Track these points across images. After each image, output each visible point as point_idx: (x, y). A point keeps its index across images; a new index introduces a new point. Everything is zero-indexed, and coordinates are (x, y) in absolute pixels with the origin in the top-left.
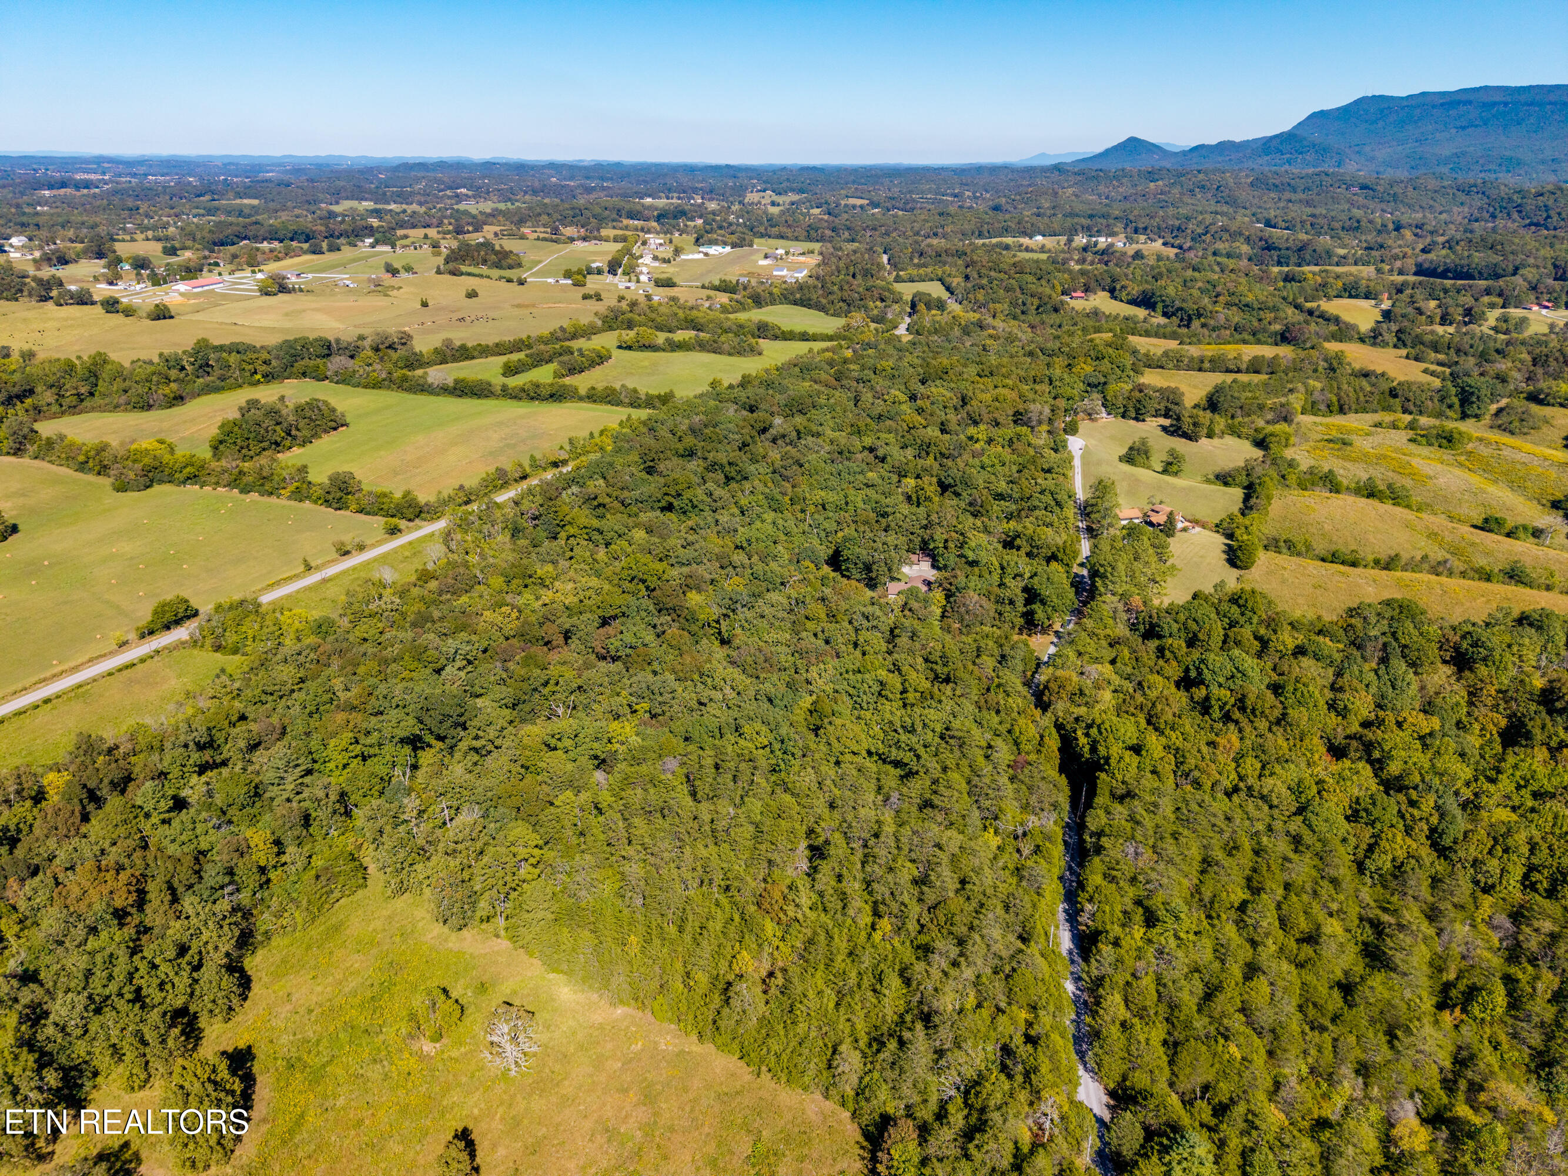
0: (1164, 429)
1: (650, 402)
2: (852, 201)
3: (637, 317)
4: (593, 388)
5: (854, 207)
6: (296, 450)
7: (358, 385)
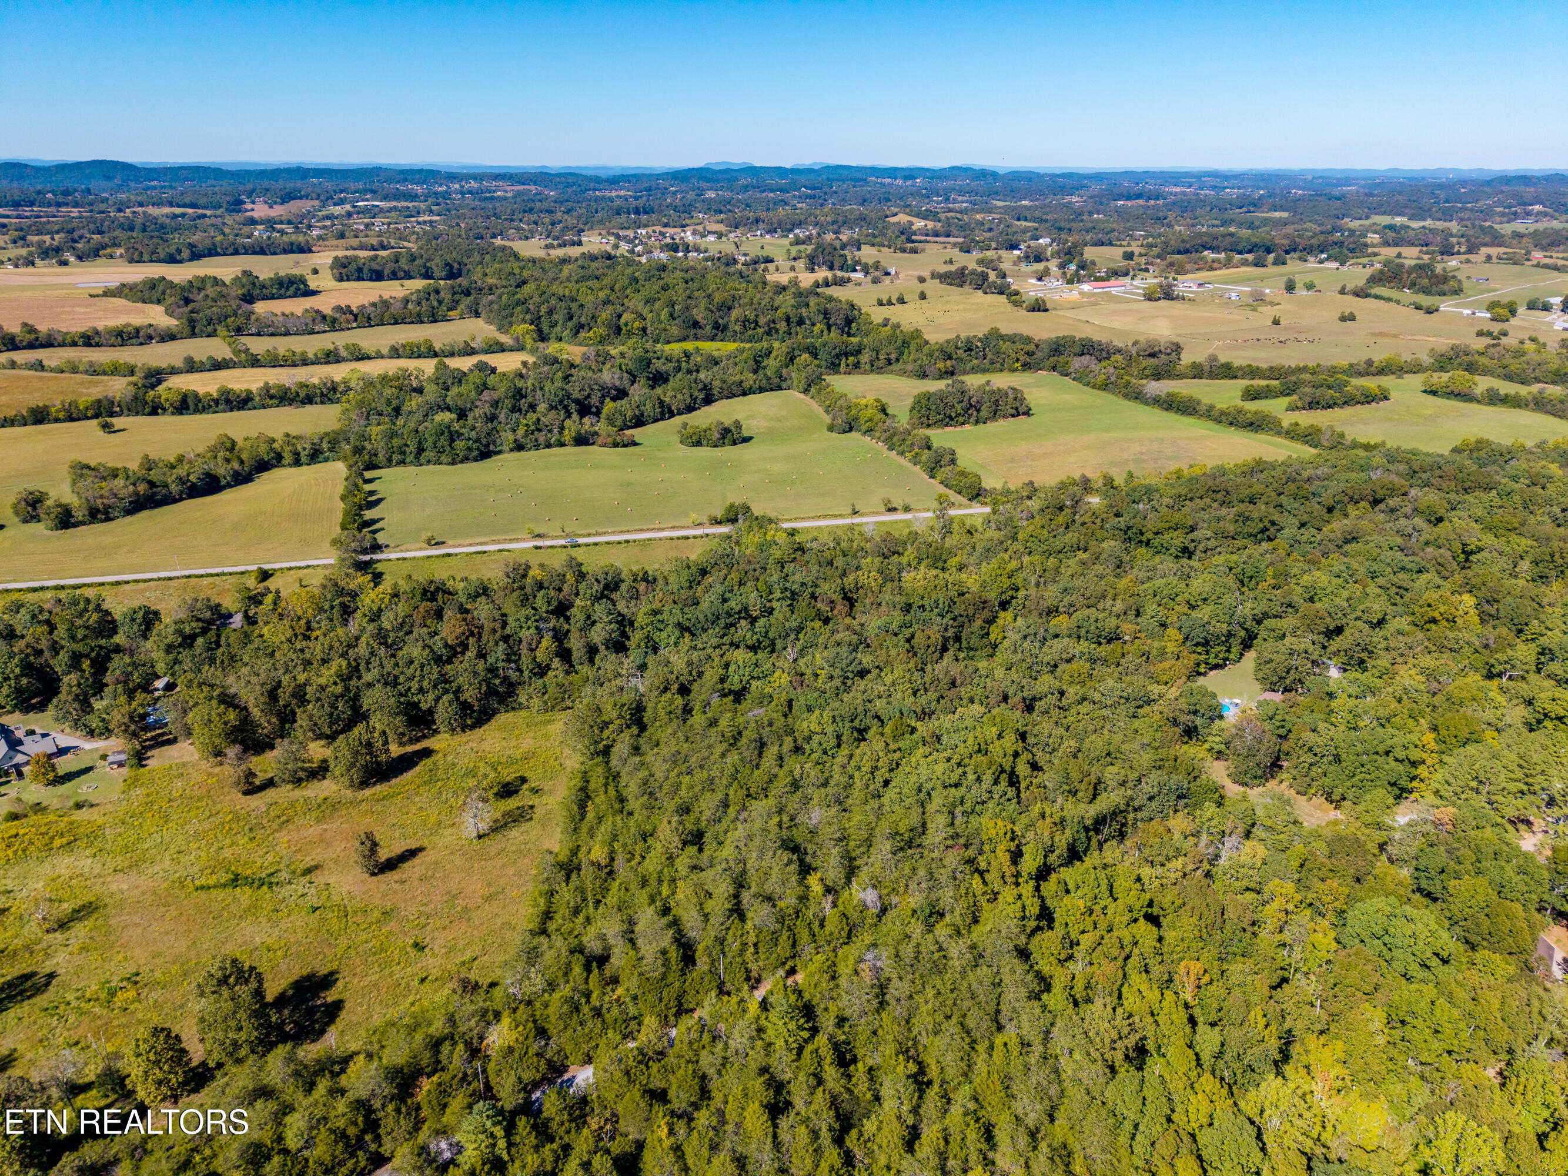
6: (967, 427)
7: (1088, 384)
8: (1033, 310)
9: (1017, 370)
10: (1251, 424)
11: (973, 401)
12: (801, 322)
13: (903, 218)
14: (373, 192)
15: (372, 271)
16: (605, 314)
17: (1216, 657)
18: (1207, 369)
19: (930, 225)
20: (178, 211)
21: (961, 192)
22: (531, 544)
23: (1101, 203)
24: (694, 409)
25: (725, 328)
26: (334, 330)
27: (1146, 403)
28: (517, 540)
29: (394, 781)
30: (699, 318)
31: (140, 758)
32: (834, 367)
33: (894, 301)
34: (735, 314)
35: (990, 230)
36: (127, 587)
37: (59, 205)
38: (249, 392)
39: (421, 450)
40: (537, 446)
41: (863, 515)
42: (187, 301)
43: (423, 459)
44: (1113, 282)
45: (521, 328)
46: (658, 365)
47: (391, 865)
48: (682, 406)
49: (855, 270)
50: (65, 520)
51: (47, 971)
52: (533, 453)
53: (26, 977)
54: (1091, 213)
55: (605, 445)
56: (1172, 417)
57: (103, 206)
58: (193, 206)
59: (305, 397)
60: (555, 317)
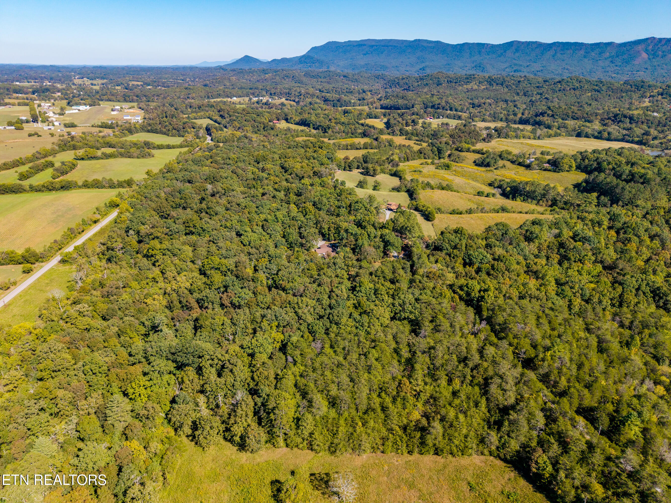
0: (362, 173)
1: (120, 185)
2: (136, 83)
3: (78, 144)
4: (86, 181)
5: (138, 85)
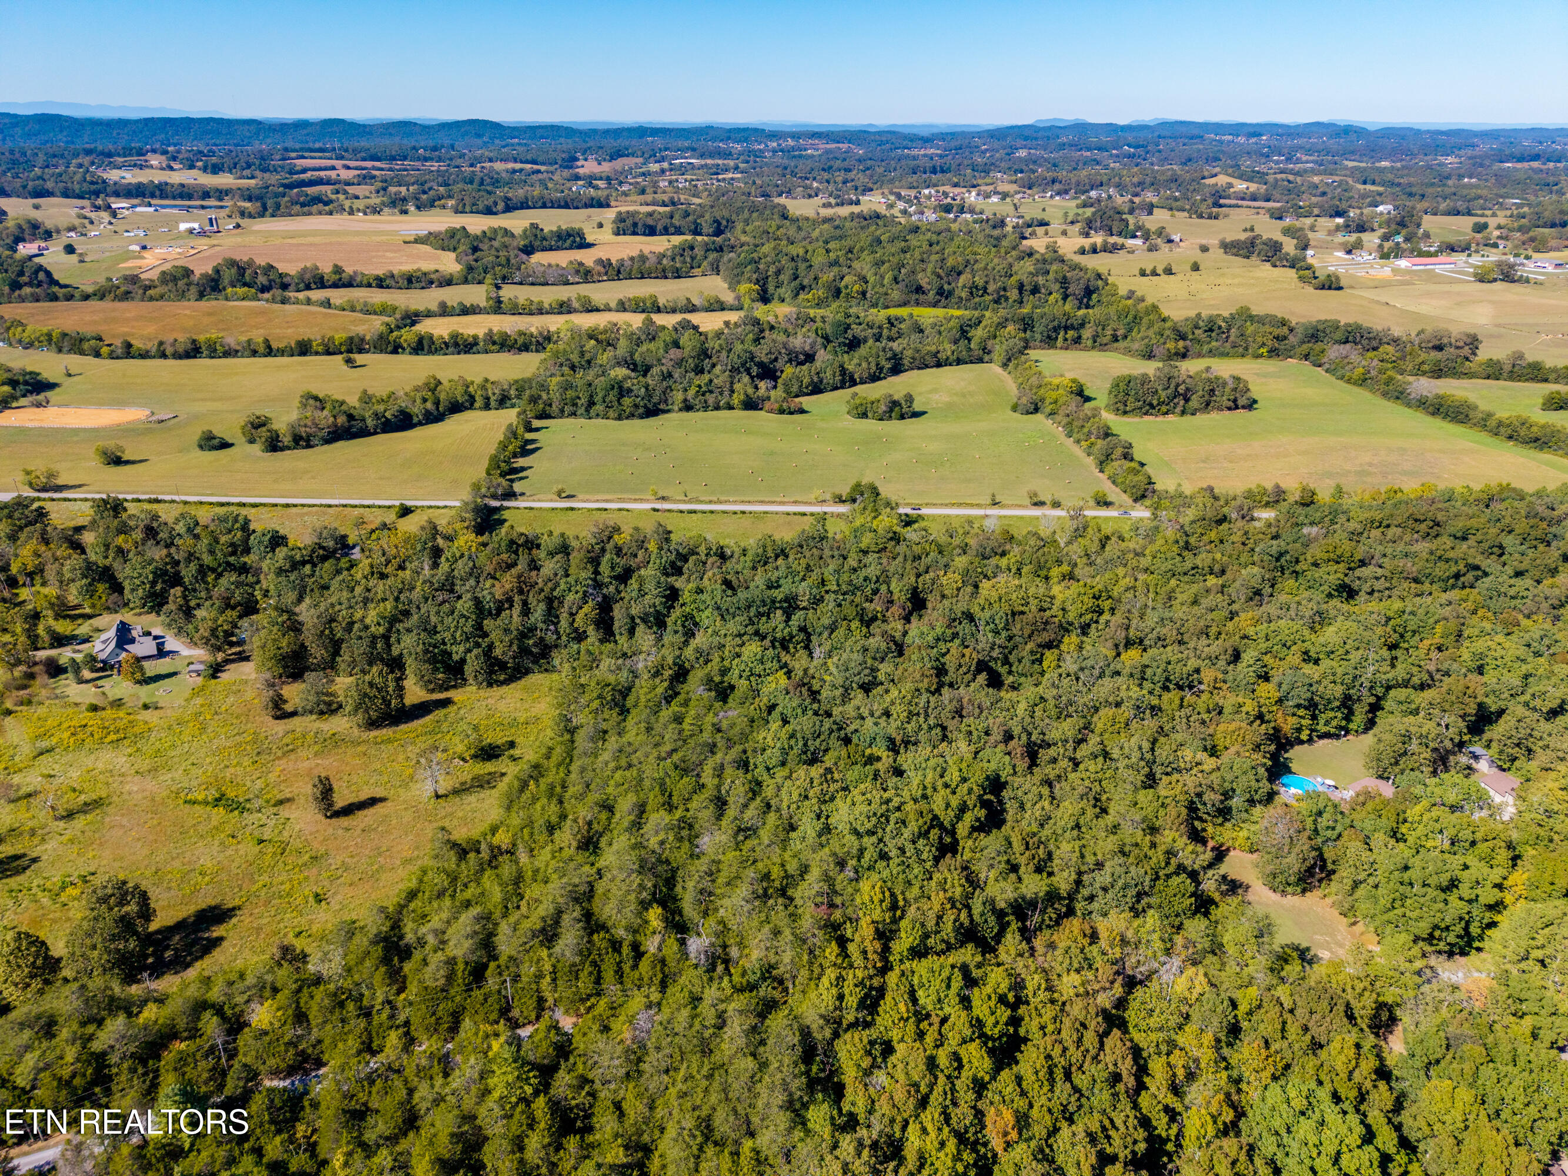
6: (1170, 418)
7: (1342, 378)
8: (1323, 288)
9: (1261, 356)
10: (1536, 440)
11: (1182, 389)
12: (1035, 290)
13: (1222, 180)
14: (694, 150)
15: (645, 226)
16: (827, 276)
17: (1326, 724)
18: (1507, 368)
19: (1253, 187)
20: (518, 166)
21: (1309, 152)
22: (648, 506)
23: (1481, 165)
24: (879, 379)
25: (950, 293)
26: (587, 282)
27: (1408, 405)
28: (641, 500)
29: (403, 727)
30: (924, 283)
31: (216, 670)
32: (1049, 341)
33: (1159, 271)
34: (962, 279)
35: (1324, 194)
36: (294, 510)
37: (426, 159)
38: (475, 337)
39: (591, 403)
40: (706, 408)
41: (1004, 507)
42: (475, 249)
43: (592, 412)
44: (1442, 258)
45: (744, 287)
46: (857, 330)
47: (349, 810)
48: (865, 375)
49: (1134, 237)
50: (274, 445)
51: (34, 855)
52: (701, 414)
53: (17, 857)
54: (1461, 177)
55: (771, 411)
56: (1437, 424)
57: (459, 162)
58: (534, 162)
59: (524, 345)
60: (782, 277)
